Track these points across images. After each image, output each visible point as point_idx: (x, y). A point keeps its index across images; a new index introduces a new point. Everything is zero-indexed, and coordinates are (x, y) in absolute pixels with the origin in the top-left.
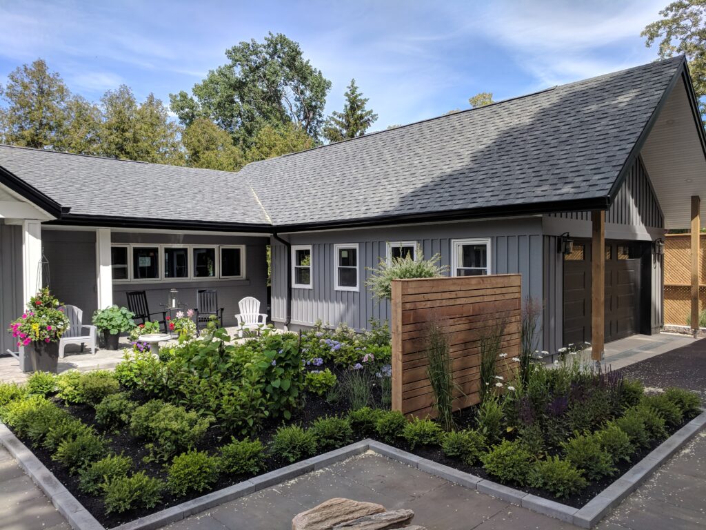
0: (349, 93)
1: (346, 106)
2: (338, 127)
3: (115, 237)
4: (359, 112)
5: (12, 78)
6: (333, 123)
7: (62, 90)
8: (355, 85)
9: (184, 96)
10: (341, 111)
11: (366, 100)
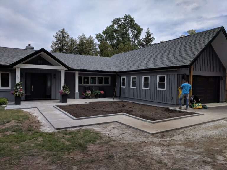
0: (147, 32)
1: (146, 36)
2: (143, 42)
3: (79, 74)
4: (150, 38)
5: (57, 33)
6: (141, 41)
7: (68, 36)
8: (149, 29)
9: (100, 34)
10: (144, 37)
11: (152, 34)
